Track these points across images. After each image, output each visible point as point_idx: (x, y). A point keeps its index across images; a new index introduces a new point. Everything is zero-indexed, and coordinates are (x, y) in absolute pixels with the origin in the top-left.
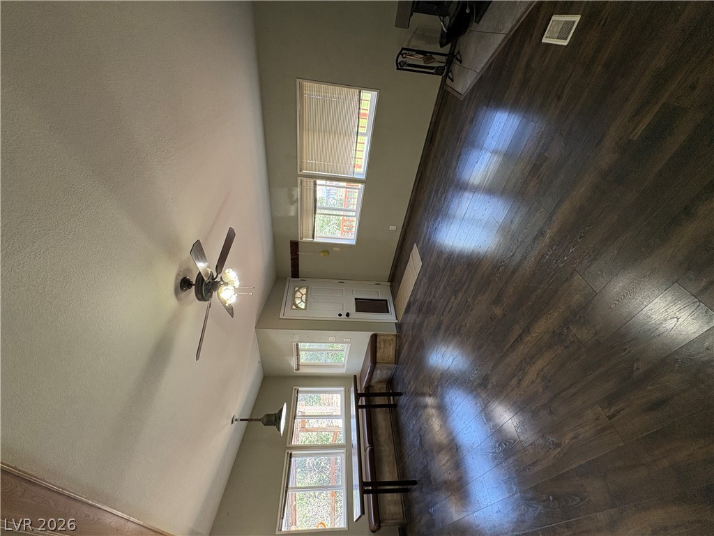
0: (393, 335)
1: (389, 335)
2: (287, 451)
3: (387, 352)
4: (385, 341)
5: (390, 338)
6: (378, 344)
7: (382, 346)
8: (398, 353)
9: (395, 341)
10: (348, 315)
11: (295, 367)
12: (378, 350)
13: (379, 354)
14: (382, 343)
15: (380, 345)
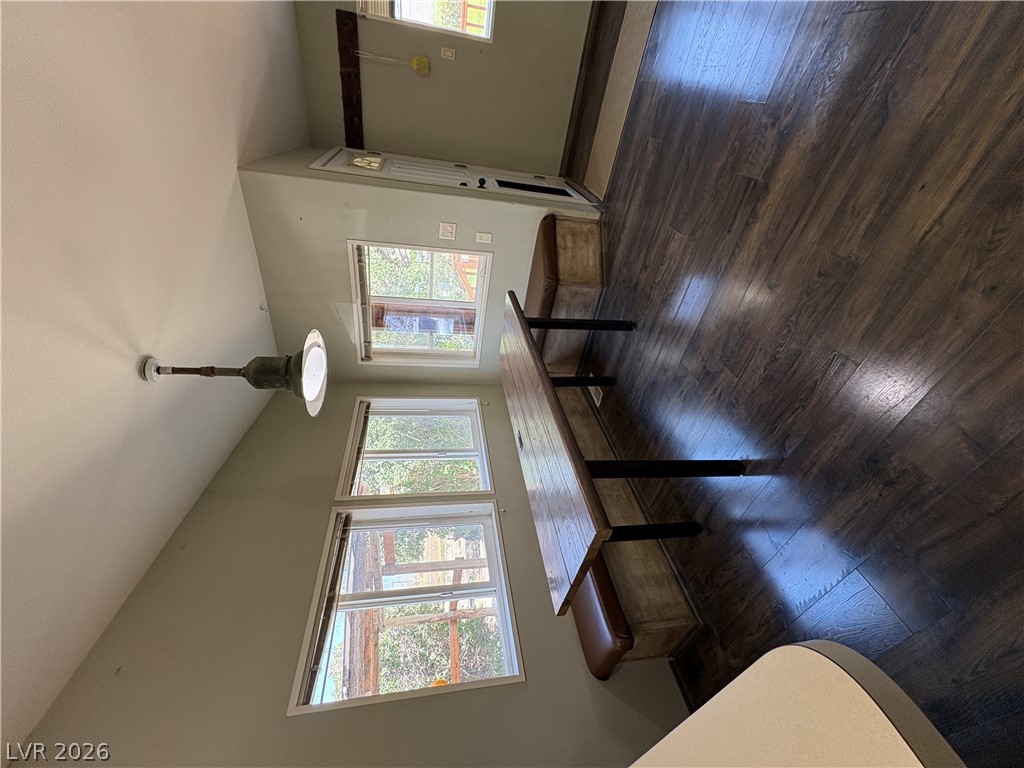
0: (593, 222)
1: (582, 221)
2: (335, 510)
3: (581, 257)
4: (574, 234)
5: (586, 227)
6: (559, 240)
7: (570, 245)
8: (607, 260)
9: (597, 236)
10: (482, 182)
11: (360, 352)
12: (561, 252)
13: (563, 262)
14: (569, 238)
15: (565, 241)
